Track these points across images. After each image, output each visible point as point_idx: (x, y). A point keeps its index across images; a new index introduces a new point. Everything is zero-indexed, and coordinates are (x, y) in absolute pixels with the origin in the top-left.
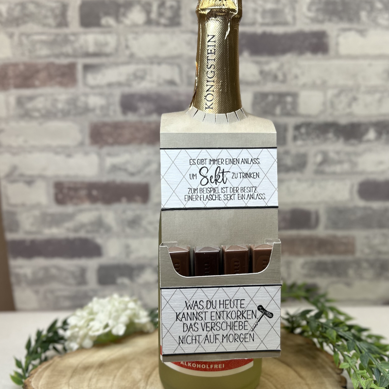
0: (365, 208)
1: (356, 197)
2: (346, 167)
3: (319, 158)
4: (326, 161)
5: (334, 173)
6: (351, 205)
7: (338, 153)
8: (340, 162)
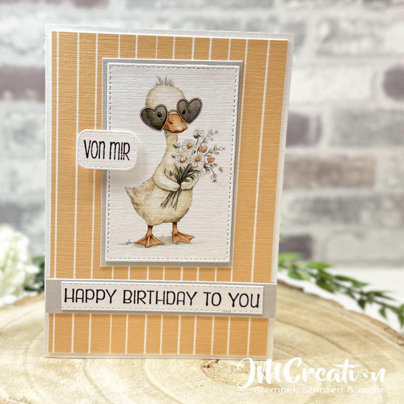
0: (394, 112)
1: (380, 93)
2: (366, 44)
3: (324, 30)
4: (334, 35)
5: (347, 55)
6: (372, 106)
7: (354, 22)
8: (357, 37)
